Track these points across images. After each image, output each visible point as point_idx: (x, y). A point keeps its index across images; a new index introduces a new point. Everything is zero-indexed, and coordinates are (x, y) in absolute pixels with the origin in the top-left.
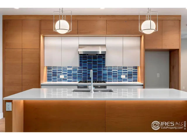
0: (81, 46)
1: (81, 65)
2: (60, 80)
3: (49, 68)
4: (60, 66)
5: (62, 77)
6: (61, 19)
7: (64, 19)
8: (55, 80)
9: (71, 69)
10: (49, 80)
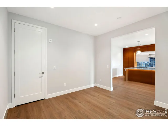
0: (150, 55)
1: (150, 61)
2: (142, 66)
3: (138, 62)
4: (141, 61)
5: (143, 65)
6: (138, 50)
7: (139, 50)
8: (140, 66)
9: (146, 62)
10: (138, 66)
